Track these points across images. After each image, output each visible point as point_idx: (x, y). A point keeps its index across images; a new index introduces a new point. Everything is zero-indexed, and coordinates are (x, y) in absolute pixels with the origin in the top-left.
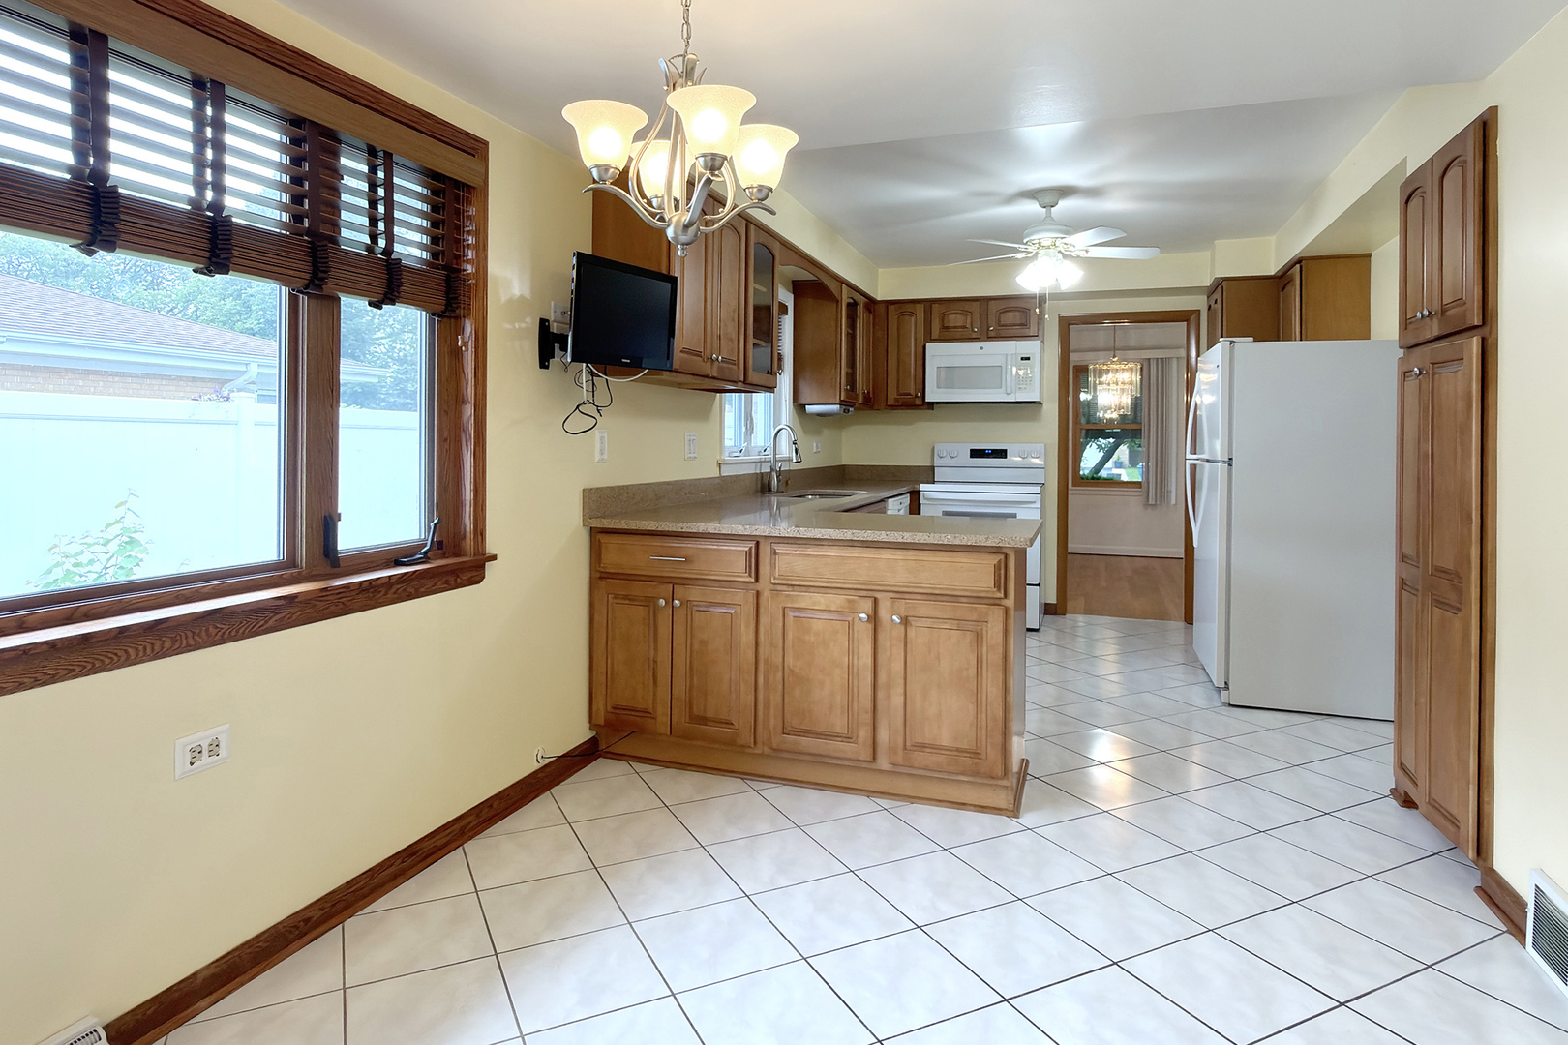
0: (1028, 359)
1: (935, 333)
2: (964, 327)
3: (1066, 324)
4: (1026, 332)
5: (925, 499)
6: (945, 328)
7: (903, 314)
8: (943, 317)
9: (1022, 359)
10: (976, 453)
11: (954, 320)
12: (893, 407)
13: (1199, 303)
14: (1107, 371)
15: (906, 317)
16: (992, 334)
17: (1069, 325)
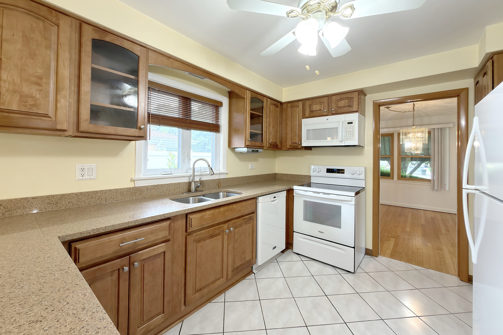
0: (352, 123)
1: (307, 114)
2: (320, 110)
3: (377, 106)
4: (351, 109)
5: (295, 193)
6: (311, 111)
7: (292, 107)
8: (310, 106)
9: (348, 123)
10: (329, 171)
11: (316, 107)
12: (289, 149)
13: (468, 83)
14: (409, 133)
15: (295, 108)
16: (334, 112)
17: (379, 106)
